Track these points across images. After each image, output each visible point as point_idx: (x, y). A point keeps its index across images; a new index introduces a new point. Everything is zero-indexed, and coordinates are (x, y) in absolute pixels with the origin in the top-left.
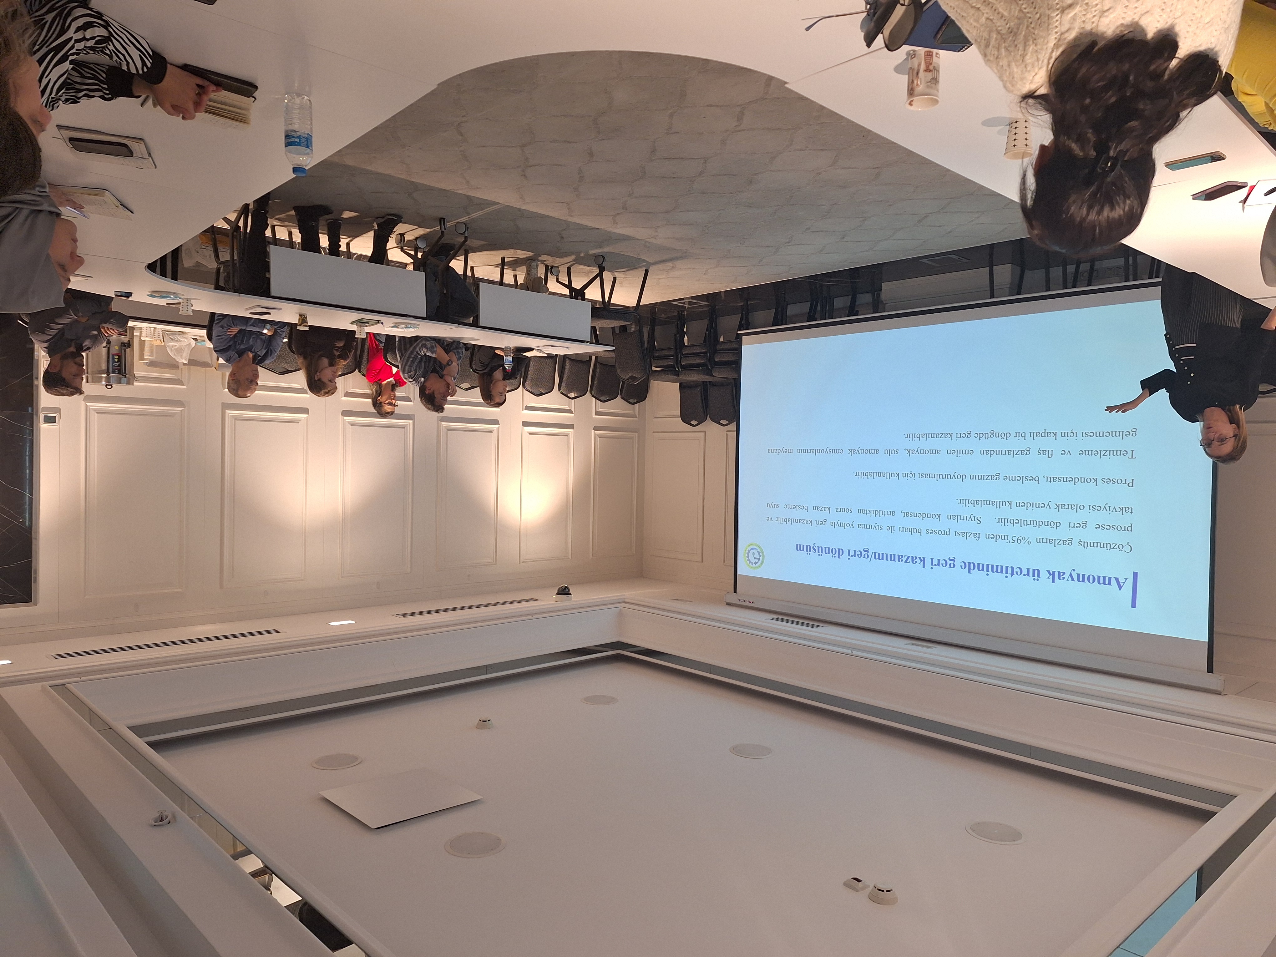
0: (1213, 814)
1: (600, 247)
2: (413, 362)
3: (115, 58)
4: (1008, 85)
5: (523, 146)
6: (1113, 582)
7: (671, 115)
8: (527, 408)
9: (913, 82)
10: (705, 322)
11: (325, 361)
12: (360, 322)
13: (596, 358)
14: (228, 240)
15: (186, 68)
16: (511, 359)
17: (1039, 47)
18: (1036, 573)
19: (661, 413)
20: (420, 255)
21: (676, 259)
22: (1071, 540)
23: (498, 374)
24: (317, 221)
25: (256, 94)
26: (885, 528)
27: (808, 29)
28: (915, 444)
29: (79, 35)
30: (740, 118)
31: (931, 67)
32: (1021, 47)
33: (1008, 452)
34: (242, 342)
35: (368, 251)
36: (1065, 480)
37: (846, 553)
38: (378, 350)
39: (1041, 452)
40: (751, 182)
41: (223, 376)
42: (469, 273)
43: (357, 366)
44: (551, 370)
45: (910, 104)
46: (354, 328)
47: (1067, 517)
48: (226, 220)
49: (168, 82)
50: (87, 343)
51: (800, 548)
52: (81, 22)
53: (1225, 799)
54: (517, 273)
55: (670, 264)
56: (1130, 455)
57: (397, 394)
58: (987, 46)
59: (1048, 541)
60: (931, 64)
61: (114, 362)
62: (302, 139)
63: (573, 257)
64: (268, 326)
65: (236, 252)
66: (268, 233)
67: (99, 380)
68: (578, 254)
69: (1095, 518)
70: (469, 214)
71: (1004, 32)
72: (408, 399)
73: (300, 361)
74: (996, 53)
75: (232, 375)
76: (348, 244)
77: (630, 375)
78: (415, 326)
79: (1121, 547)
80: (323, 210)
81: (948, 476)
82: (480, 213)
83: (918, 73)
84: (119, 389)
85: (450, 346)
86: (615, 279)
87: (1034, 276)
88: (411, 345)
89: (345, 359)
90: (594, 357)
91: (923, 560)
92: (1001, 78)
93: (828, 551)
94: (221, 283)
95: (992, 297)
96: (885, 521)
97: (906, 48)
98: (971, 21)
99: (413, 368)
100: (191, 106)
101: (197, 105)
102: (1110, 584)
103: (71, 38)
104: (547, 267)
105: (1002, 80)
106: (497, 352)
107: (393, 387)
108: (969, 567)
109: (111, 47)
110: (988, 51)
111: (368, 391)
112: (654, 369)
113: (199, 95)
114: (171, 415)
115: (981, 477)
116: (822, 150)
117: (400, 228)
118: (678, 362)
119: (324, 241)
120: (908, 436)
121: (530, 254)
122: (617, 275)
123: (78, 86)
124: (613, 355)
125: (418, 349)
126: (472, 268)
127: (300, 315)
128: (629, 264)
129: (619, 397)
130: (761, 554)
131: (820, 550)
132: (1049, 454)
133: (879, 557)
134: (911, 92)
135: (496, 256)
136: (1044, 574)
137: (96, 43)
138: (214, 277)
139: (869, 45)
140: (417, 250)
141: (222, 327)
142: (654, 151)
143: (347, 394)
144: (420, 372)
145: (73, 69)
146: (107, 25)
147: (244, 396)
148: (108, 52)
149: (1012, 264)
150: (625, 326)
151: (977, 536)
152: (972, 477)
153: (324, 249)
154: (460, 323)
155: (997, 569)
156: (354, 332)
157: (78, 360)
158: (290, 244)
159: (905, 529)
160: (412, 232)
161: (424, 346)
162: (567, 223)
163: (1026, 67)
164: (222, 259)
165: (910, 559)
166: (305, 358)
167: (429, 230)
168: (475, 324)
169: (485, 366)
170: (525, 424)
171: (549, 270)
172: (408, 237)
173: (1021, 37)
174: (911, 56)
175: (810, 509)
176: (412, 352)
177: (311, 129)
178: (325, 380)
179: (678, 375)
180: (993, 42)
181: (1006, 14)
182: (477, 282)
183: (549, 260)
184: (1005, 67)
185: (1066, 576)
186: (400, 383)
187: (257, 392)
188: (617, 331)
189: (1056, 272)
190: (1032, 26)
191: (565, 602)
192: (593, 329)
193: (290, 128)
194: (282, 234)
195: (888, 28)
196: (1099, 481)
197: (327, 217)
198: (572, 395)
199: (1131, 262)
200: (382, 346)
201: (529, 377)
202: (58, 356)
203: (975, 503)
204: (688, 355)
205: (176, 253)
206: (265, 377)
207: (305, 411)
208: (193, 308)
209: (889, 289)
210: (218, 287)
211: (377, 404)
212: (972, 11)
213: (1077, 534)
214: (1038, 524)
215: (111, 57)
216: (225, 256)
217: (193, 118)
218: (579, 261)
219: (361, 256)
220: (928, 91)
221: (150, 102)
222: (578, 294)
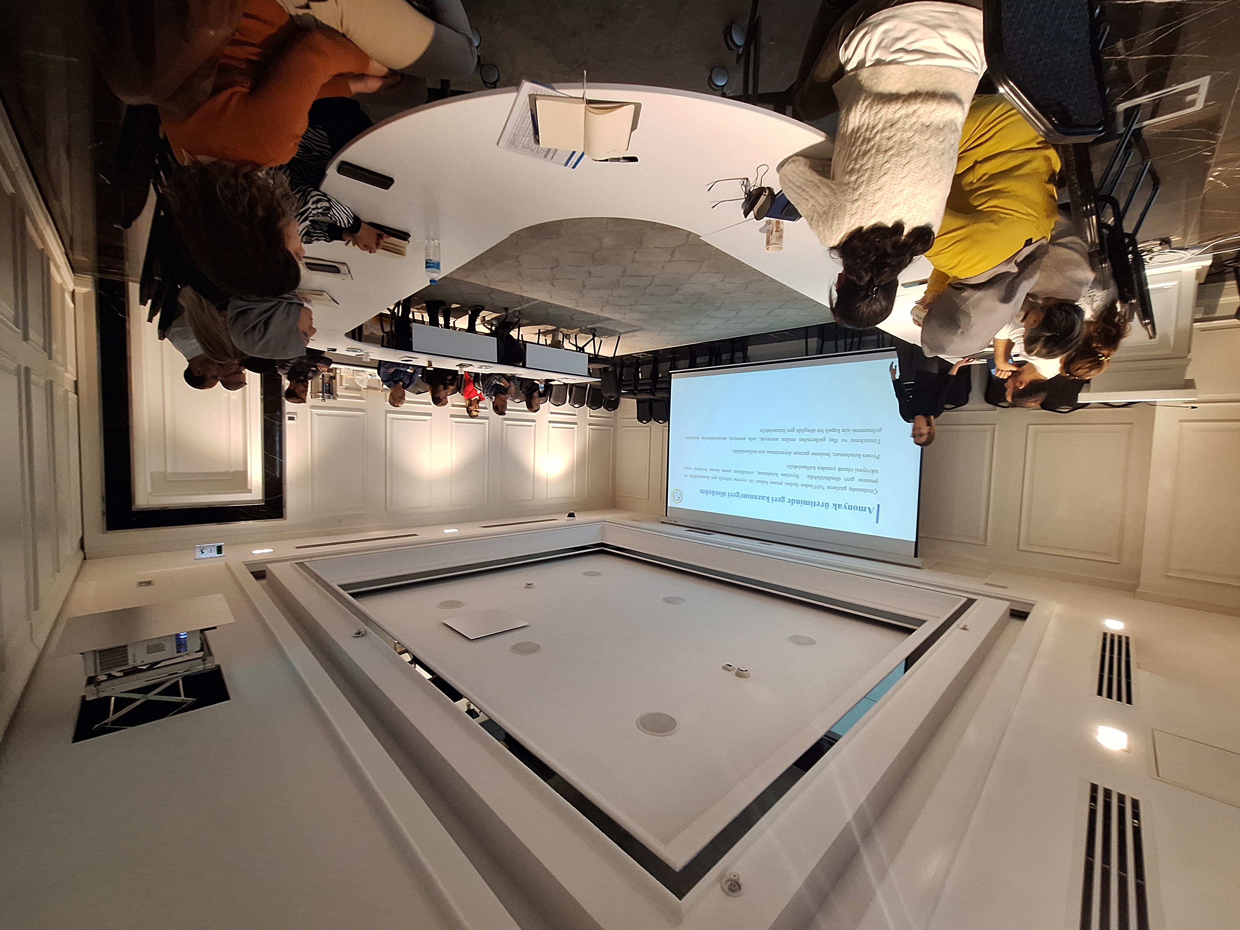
0: (914, 630)
1: (594, 324)
2: (488, 387)
3: (333, 219)
4: (823, 241)
5: (552, 268)
6: (867, 509)
7: (635, 252)
8: (551, 413)
9: (769, 237)
10: (651, 366)
11: (442, 387)
12: (461, 365)
13: (590, 385)
14: (389, 320)
15: (372, 224)
16: (543, 386)
17: (839, 222)
18: (827, 505)
19: (625, 417)
20: (494, 328)
21: (636, 331)
22: (845, 487)
23: (536, 394)
24: (438, 310)
25: (410, 239)
26: (748, 481)
27: (713, 207)
28: (764, 435)
29: (314, 206)
30: (672, 255)
31: (779, 230)
32: (830, 221)
33: (814, 440)
34: (397, 376)
35: (466, 327)
36: (843, 455)
37: (727, 494)
38: (470, 381)
39: (831, 440)
40: (677, 290)
41: (386, 395)
42: (520, 339)
43: (458, 389)
44: (565, 392)
45: (768, 249)
46: (458, 368)
47: (844, 475)
48: (389, 309)
49: (361, 232)
50: (310, 375)
51: (702, 492)
52: (315, 199)
53: (920, 622)
54: (547, 338)
55: (632, 334)
56: (877, 442)
57: (480, 405)
58: (812, 220)
59: (834, 488)
60: (779, 228)
61: (326, 387)
62: (435, 265)
63: (578, 329)
64: (411, 367)
65: (393, 327)
66: (411, 316)
67: (318, 396)
68: (581, 327)
69: (858, 475)
70: (521, 305)
71: (821, 212)
72: (486, 408)
73: (428, 387)
74: (817, 224)
75: (391, 394)
76: (454, 322)
77: (609, 394)
78: (491, 367)
79: (871, 491)
80: (441, 303)
81: (782, 453)
82: (527, 305)
83: (772, 233)
84: (329, 402)
85: (510, 378)
86: (601, 341)
87: (829, 344)
88: (488, 378)
89: (452, 385)
90: (589, 385)
91: (768, 498)
92: (819, 237)
93: (717, 493)
94: (385, 344)
95: (807, 355)
96: (748, 477)
97: (766, 219)
98: (803, 206)
99: (489, 391)
100: (374, 246)
101: (377, 245)
102: (865, 511)
103: (309, 208)
104: (563, 334)
105: (820, 238)
106: (535, 382)
107: (478, 401)
108: (792, 501)
109: (331, 213)
110: (813, 222)
111: (464, 404)
112: (623, 392)
113: (378, 239)
114: (357, 417)
115: (800, 453)
116: (717, 273)
117: (483, 313)
118: (636, 388)
119: (441, 321)
120: (761, 430)
121: (554, 327)
122: (602, 339)
123: (312, 234)
124: (600, 384)
125: (492, 380)
126: (522, 335)
127: (429, 362)
128: (609, 333)
129: (602, 407)
130: (681, 495)
131: (713, 493)
132: (835, 441)
133: (745, 496)
134: (768, 243)
135: (536, 329)
136: (831, 505)
137: (324, 210)
138: (381, 341)
139: (746, 217)
140: (492, 325)
141: (386, 368)
142: (624, 272)
143: (453, 406)
144: (492, 393)
145: (311, 225)
146: (329, 201)
147: (398, 406)
148: (329, 215)
149: (818, 337)
150: (606, 367)
151: (796, 485)
152: (795, 453)
153: (441, 325)
154: (516, 366)
155: (806, 503)
156: (457, 371)
157: (305, 384)
158: (423, 322)
159: (759, 481)
160: (489, 315)
161: (495, 378)
162: (576, 311)
163: (832, 232)
164: (385, 331)
165: (761, 498)
166: (431, 385)
167: (499, 314)
168: (524, 366)
169: (528, 389)
170: (550, 422)
171: (566, 336)
172: (487, 319)
173: (830, 216)
174: (768, 223)
175: (708, 470)
176: (488, 382)
177: (440, 259)
178: (441, 397)
179: (635, 394)
180: (815, 218)
181: (822, 203)
182: (525, 343)
183: (565, 331)
184: (821, 232)
185: (843, 506)
186: (481, 399)
187: (404, 404)
188: (602, 370)
189: (841, 342)
190: (836, 210)
191: (571, 520)
192: (589, 369)
193: (428, 258)
194: (418, 316)
195: (756, 208)
196: (861, 456)
197: (443, 307)
198: (576, 406)
199: (881, 337)
200: (472, 379)
201: (553, 396)
202: (294, 382)
203: (796, 467)
204: (641, 384)
205: (360, 328)
206: (409, 395)
207: (430, 415)
208: (370, 358)
209: (752, 350)
210: (383, 346)
211: (469, 411)
212: (804, 201)
213: (849, 484)
214: (828, 478)
215: (331, 218)
216: (387, 329)
217: (375, 252)
218: (581, 331)
219: (461, 329)
220: (777, 242)
221: (351, 243)
222: (582, 350)
